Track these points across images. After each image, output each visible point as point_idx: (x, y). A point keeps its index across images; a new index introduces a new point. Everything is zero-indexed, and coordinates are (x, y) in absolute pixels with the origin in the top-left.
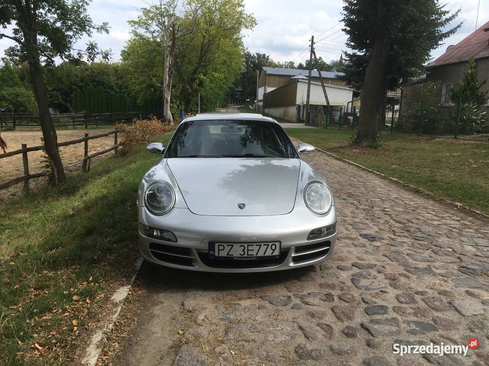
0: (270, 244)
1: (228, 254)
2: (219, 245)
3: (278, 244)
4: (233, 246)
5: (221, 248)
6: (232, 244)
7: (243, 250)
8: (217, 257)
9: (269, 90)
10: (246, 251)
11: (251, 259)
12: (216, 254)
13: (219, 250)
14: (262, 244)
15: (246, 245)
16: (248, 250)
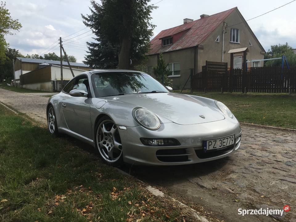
0: (231, 137)
1: (214, 148)
2: (209, 142)
3: (234, 136)
4: (216, 141)
5: (210, 143)
6: (216, 140)
7: (221, 143)
8: (208, 150)
9: (24, 72)
10: (222, 143)
11: (225, 148)
12: (208, 149)
13: (209, 145)
14: (228, 137)
15: (222, 139)
16: (223, 143)
